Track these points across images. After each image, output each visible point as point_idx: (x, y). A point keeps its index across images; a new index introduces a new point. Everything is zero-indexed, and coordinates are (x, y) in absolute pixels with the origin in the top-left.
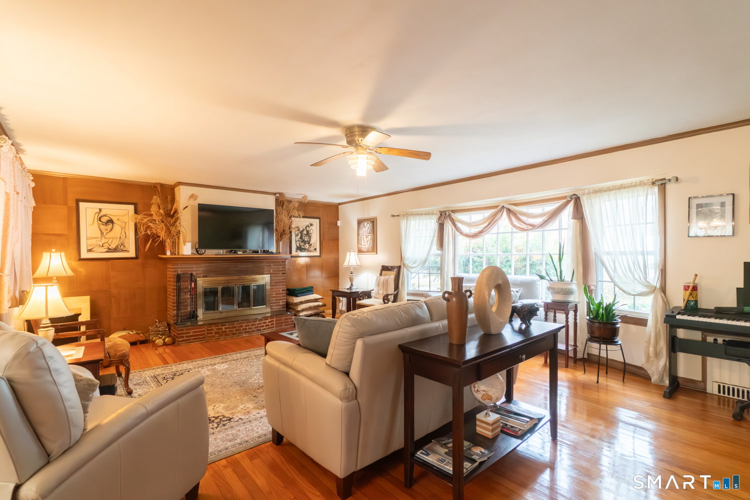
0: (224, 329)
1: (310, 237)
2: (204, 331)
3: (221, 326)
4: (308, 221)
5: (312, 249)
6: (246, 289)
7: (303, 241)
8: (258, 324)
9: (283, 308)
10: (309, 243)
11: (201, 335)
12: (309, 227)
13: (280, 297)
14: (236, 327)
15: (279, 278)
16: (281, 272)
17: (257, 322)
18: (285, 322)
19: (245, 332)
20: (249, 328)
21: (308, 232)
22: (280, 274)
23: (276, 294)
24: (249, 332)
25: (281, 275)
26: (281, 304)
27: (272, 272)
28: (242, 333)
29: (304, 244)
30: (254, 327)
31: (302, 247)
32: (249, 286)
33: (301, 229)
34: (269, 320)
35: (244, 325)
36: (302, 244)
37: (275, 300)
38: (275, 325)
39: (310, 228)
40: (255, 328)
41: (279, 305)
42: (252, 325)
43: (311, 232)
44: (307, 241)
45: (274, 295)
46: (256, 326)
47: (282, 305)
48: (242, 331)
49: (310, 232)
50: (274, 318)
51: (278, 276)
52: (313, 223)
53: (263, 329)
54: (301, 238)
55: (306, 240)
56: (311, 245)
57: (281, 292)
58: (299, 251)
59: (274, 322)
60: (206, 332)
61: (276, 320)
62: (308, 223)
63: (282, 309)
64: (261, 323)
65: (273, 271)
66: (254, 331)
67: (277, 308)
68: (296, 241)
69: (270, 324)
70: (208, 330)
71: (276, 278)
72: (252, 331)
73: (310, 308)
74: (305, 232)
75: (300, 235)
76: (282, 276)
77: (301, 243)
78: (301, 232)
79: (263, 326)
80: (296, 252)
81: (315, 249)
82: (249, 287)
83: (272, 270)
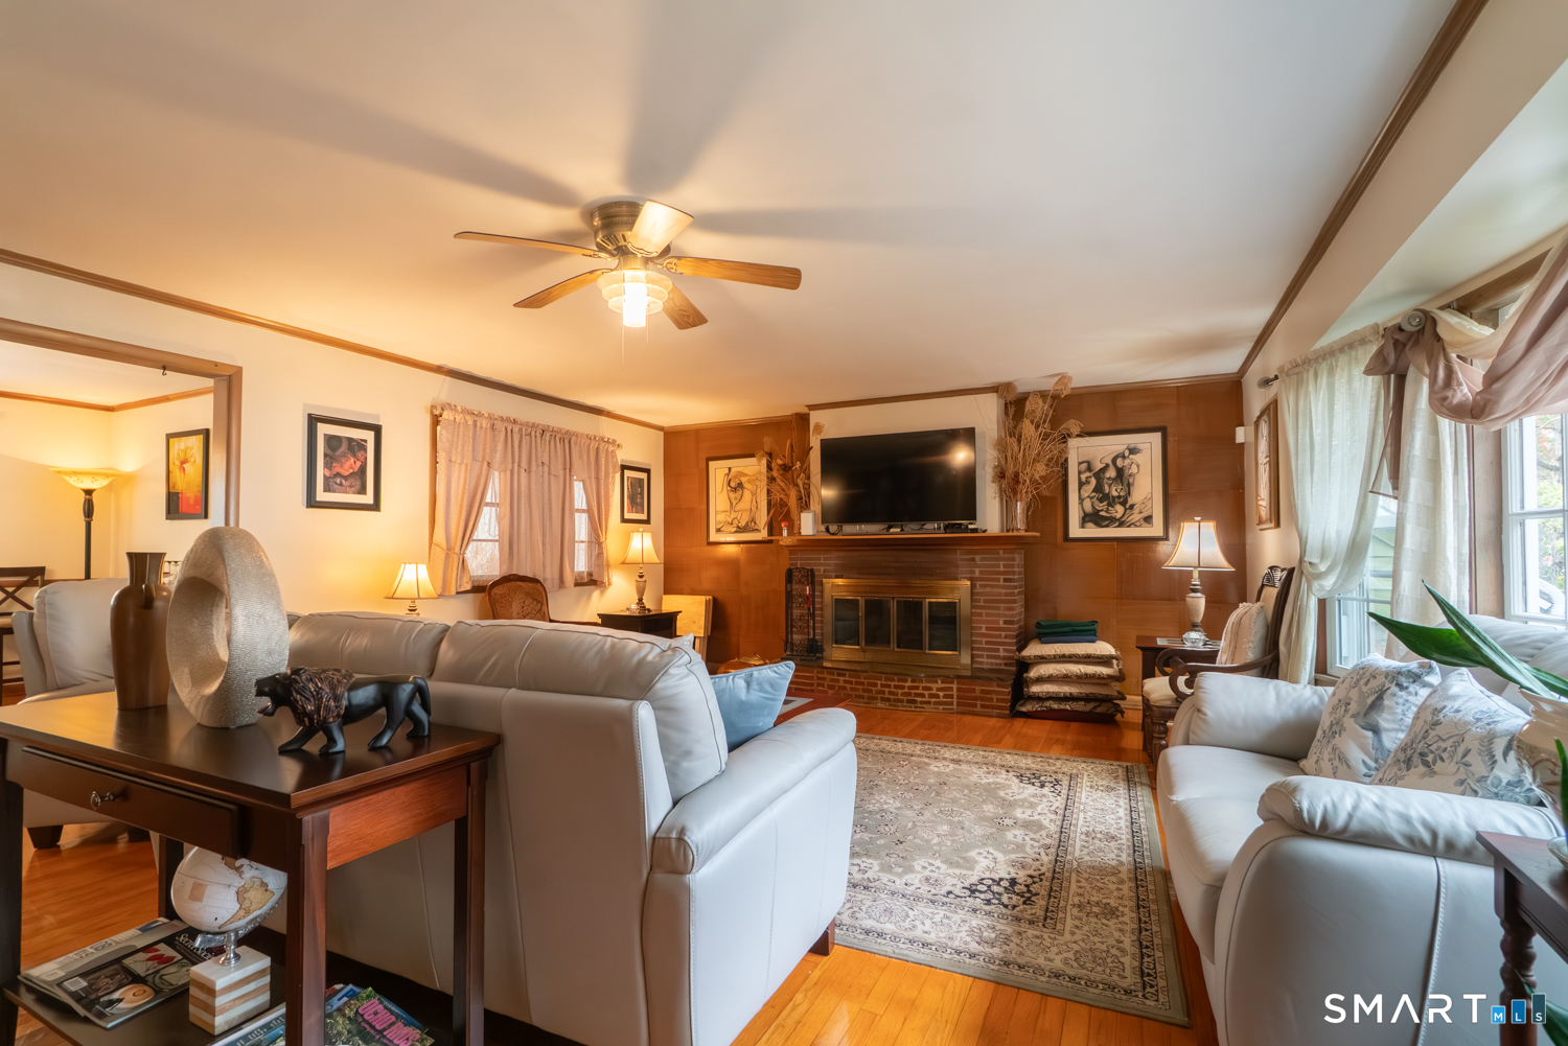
0: (841, 684)
1: (1129, 485)
2: (811, 678)
3: (839, 675)
4: (1118, 443)
5: (1136, 517)
6: (911, 609)
7: (1105, 497)
8: (909, 688)
9: (1006, 665)
10: (1124, 504)
11: (808, 684)
12: (1124, 457)
13: (999, 636)
14: (863, 684)
15: (996, 590)
16: (1002, 577)
17: (909, 684)
18: (982, 699)
19: (883, 699)
20: (890, 693)
21: (1120, 472)
22: (998, 580)
23: (987, 629)
24: (889, 700)
25: (1002, 583)
26: (1002, 654)
27: (977, 574)
28: (876, 699)
29: (1109, 505)
30: (900, 691)
31: (1103, 513)
32: (921, 603)
33: (1098, 466)
34: (940, 685)
35: (879, 682)
36: (1101, 506)
37: (987, 643)
38: (955, 700)
39: (1127, 462)
40: (903, 694)
41: (998, 657)
42: (896, 687)
43: (1134, 469)
44: (1119, 497)
45: (983, 631)
46: (906, 690)
47: (1004, 658)
48: (874, 694)
49: (1127, 472)
50: (953, 683)
51: (992, 586)
52: (1140, 446)
53: (922, 702)
54: (1098, 489)
55: (1115, 494)
56: (1132, 507)
57: (1001, 624)
58: (1090, 525)
59: (955, 693)
60: (815, 682)
61: (959, 690)
62: (1121, 448)
63: (1003, 667)
64: (917, 688)
65: (981, 572)
66: (901, 701)
67: (992, 664)
68: (1081, 500)
69: (941, 694)
70: (819, 678)
71: (988, 589)
72: (895, 700)
73: (1066, 679)
74: (1111, 473)
75: (1093, 481)
76: (1003, 587)
77: (1097, 502)
78: (1099, 475)
79: (923, 696)
80: (1083, 527)
81: (1148, 519)
82: (918, 605)
83: (977, 570)
